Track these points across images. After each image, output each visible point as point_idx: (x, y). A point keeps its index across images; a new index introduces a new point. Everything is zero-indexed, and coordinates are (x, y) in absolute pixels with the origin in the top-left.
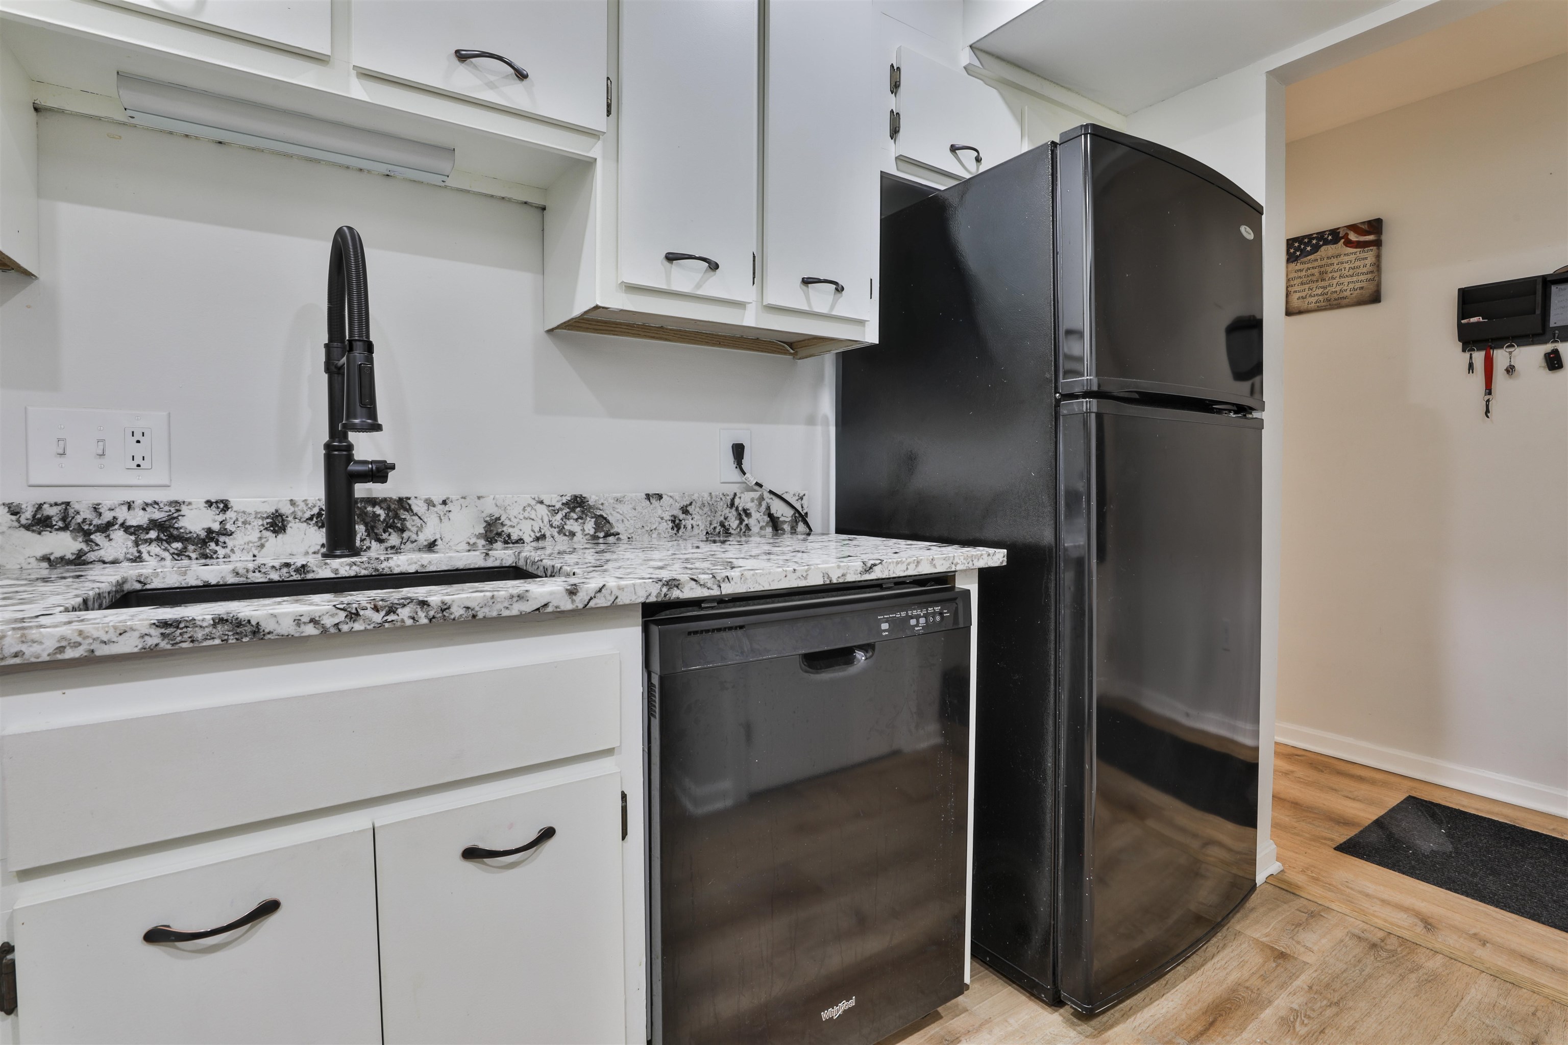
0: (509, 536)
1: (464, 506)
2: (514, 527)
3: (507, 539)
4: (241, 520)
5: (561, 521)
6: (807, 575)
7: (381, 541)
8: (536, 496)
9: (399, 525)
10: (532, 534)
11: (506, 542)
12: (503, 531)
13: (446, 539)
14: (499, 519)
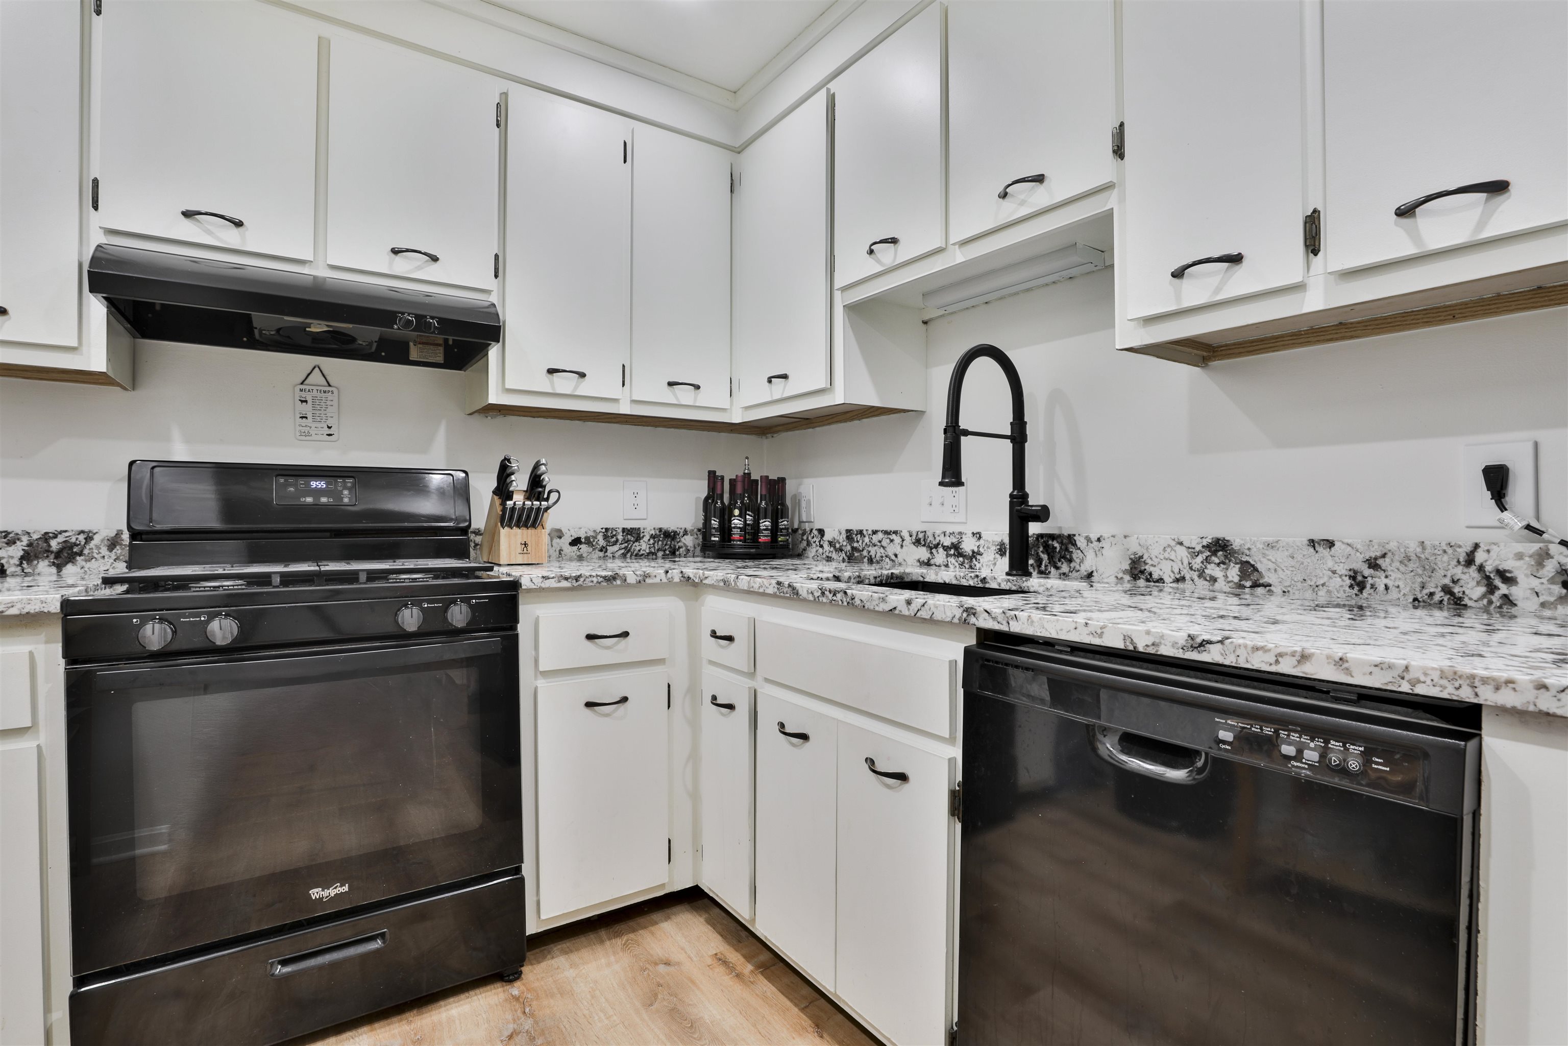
0: (1151, 574)
1: (1113, 543)
2: (1155, 566)
3: (1149, 577)
4: (986, 546)
5: (1201, 565)
6: (1102, 632)
7: (1057, 568)
8: (1176, 537)
9: (1068, 556)
10: (1172, 575)
11: (1148, 580)
12: (1145, 569)
13: (1100, 572)
14: (1141, 557)
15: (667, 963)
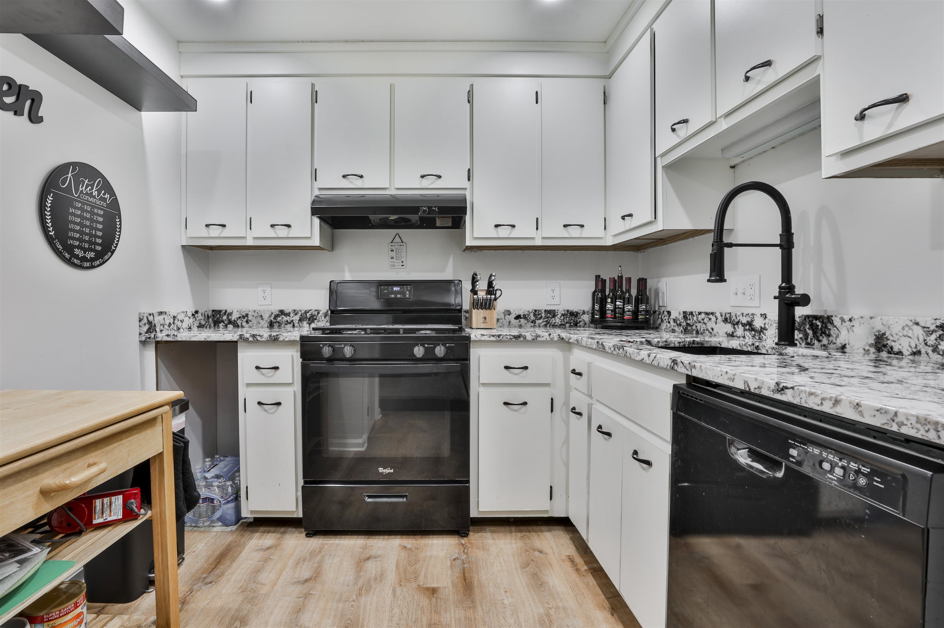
0: (892, 348)
1: (862, 323)
2: (895, 341)
3: (890, 350)
4: (770, 323)
5: (935, 341)
6: (734, 378)
7: (819, 341)
8: (913, 319)
9: (827, 332)
10: (910, 349)
11: (889, 352)
12: (887, 344)
13: (851, 345)
14: (884, 334)
15: (541, 552)
